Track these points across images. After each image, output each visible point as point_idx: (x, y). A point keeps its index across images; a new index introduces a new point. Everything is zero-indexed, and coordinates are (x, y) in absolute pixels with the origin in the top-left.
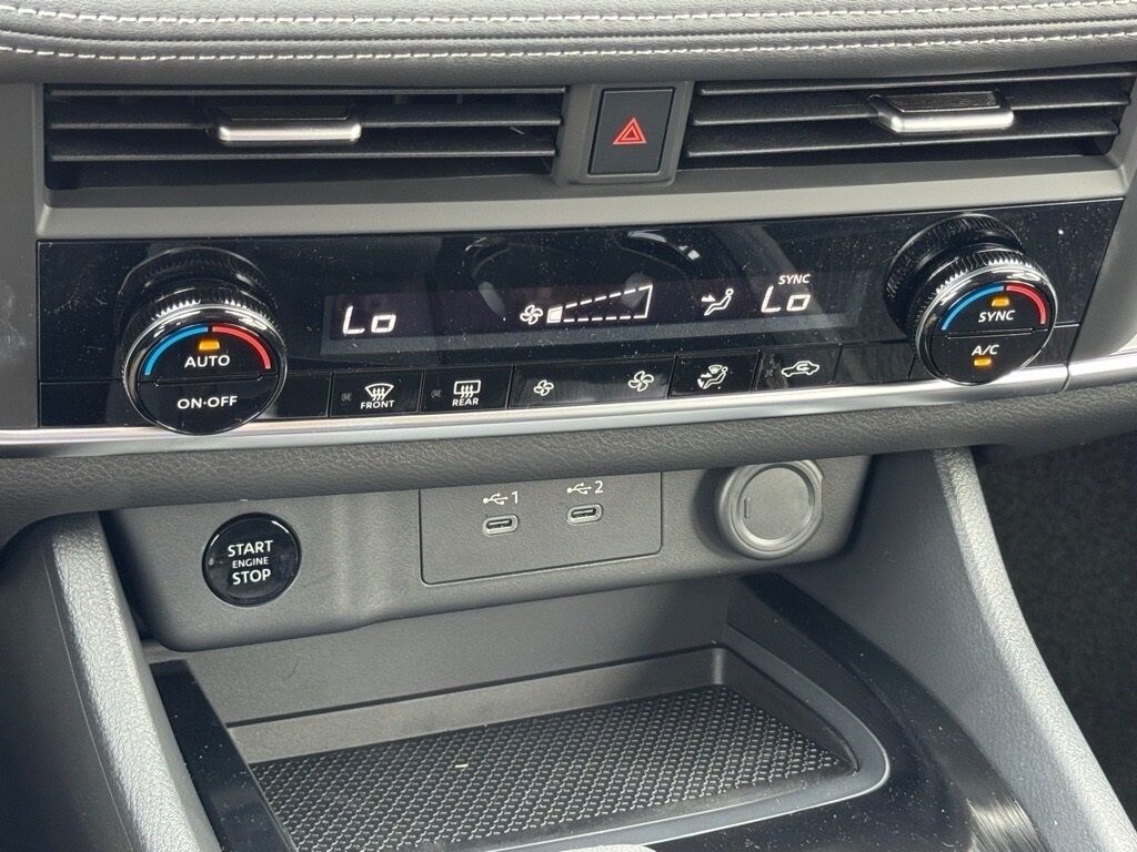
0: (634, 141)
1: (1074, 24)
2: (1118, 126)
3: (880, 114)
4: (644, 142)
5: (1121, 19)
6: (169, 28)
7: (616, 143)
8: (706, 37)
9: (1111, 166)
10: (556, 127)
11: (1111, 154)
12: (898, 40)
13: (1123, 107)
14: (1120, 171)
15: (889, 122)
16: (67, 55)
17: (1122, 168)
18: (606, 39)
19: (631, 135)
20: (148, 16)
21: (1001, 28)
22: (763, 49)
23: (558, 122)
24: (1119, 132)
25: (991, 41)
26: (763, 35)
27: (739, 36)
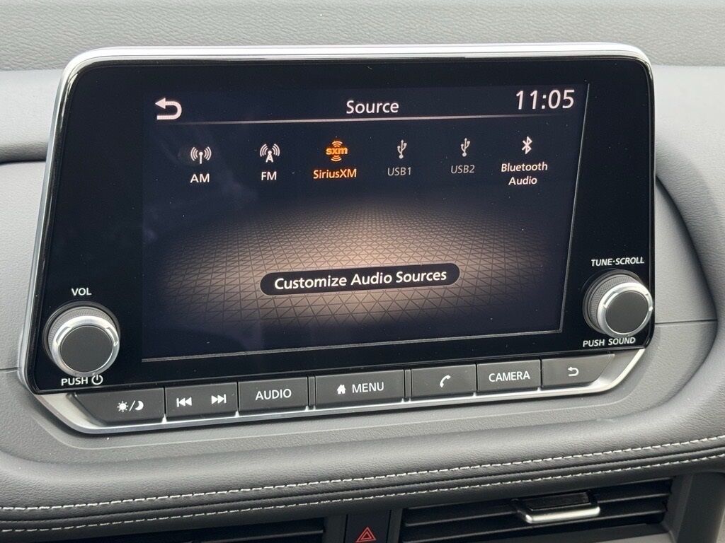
0: (370, 539)
1: (629, 462)
2: (666, 506)
3: (519, 511)
4: (375, 539)
5: (657, 456)
6: (82, 510)
7: (358, 541)
8: (406, 486)
9: (664, 531)
10: (321, 535)
11: (664, 523)
12: (522, 478)
13: (667, 497)
14: (670, 535)
15: (525, 517)
16: (20, 531)
17: (671, 532)
18: (345, 493)
19: (367, 536)
20: (68, 505)
21: (585, 467)
22: (441, 490)
23: (321, 532)
24: (667, 510)
25: (579, 475)
26: (441, 482)
27: (426, 484)
